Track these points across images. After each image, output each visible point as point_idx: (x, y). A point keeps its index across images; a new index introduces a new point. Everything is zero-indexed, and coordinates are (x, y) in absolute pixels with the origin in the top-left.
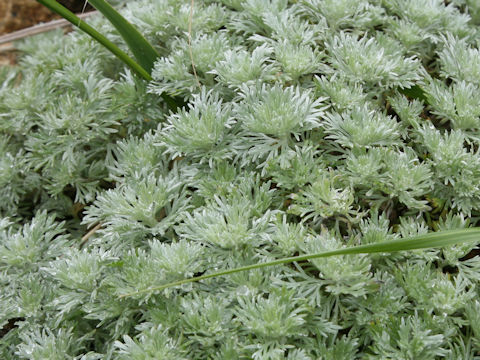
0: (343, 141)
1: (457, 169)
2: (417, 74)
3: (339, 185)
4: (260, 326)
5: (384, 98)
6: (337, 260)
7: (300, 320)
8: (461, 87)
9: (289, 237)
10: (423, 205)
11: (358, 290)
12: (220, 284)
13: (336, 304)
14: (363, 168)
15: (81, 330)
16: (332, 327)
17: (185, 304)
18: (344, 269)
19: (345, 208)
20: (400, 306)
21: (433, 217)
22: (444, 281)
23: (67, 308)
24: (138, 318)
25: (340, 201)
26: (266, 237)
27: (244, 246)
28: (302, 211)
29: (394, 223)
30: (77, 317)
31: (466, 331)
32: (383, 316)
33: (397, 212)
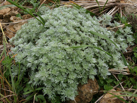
0: (70, 33)
1: (84, 37)
2: (79, 25)
3: (69, 39)
4: (58, 57)
5: (75, 28)
6: (68, 49)
7: (64, 57)
8: (85, 27)
9: (62, 46)
10: (80, 42)
11: (71, 53)
12: (53, 52)
13: (68, 55)
14: (72, 37)
15: (35, 57)
16: (68, 58)
17: (49, 54)
18: (69, 50)
19: (70, 42)
20: (77, 55)
21: (81, 44)
22: (82, 52)
23: (34, 54)
24: (43, 56)
25: (69, 41)
26: (59, 46)
27: (56, 47)
28: (64, 43)
29: (76, 44)
30: (35, 56)
31: (85, 58)
32: (74, 56)
33: (76, 43)
